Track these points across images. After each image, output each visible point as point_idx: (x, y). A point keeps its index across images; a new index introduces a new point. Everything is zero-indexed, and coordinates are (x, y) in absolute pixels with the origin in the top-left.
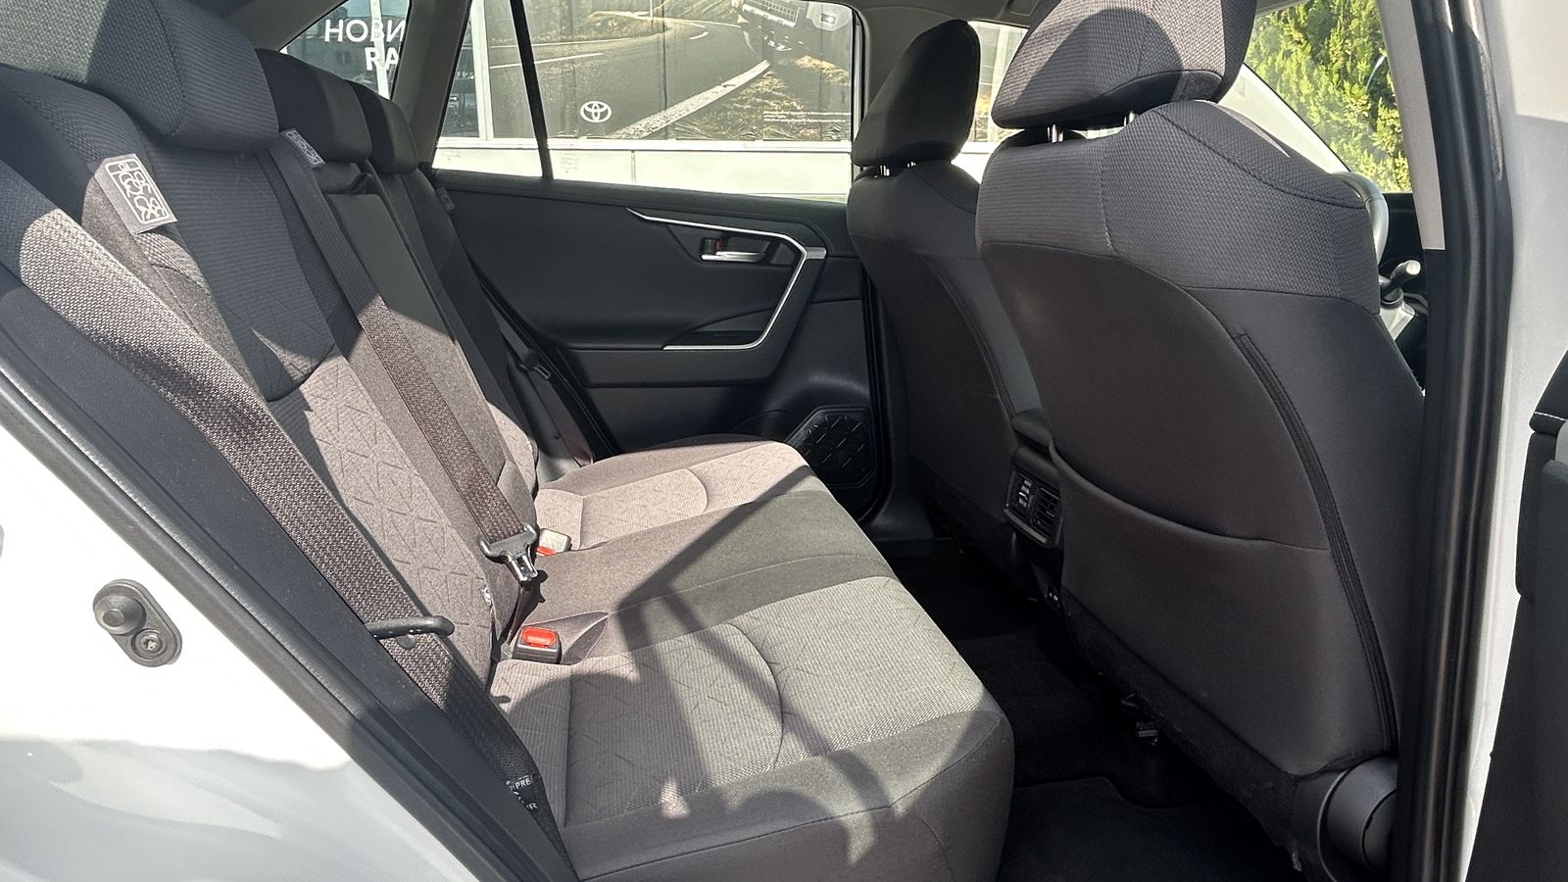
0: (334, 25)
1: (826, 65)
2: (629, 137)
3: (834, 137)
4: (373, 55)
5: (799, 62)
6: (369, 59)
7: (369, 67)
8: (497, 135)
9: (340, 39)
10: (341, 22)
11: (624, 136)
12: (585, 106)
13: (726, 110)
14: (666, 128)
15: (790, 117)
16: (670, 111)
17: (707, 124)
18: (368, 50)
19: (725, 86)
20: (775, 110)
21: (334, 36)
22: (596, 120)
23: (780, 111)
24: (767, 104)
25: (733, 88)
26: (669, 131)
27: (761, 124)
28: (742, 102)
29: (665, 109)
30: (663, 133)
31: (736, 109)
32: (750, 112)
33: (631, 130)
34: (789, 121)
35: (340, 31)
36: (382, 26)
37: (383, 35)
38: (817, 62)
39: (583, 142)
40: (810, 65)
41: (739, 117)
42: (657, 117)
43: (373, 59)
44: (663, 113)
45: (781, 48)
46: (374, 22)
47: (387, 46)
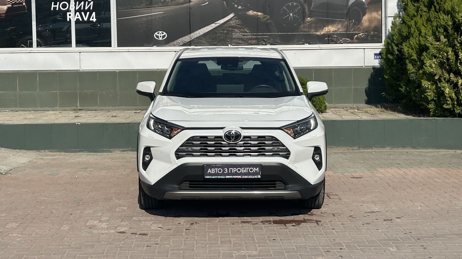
0: (55, 4)
1: (259, 14)
2: (174, 45)
3: (264, 43)
4: (70, 15)
5: (248, 13)
6: (68, 17)
7: (68, 20)
8: (119, 46)
9: (57, 9)
10: (58, 3)
11: (172, 45)
12: (156, 33)
13: (216, 33)
14: (190, 41)
15: (244, 35)
16: (192, 34)
17: (208, 39)
18: (68, 13)
19: (216, 24)
20: (237, 33)
21: (55, 8)
22: (161, 39)
23: (240, 33)
24: (234, 30)
25: (219, 24)
26: (192, 42)
27: (232, 39)
28: (223, 30)
29: (190, 33)
30: (190, 43)
31: (220, 33)
32: (227, 34)
33: (175, 42)
34: (243, 37)
35: (57, 6)
36: (74, 4)
37: (74, 7)
38: (255, 13)
39: (155, 48)
40: (252, 14)
41: (222, 36)
42: (187, 37)
43: (70, 17)
44: (189, 36)
45: (240, 7)
46: (71, 2)
47: (76, 11)
